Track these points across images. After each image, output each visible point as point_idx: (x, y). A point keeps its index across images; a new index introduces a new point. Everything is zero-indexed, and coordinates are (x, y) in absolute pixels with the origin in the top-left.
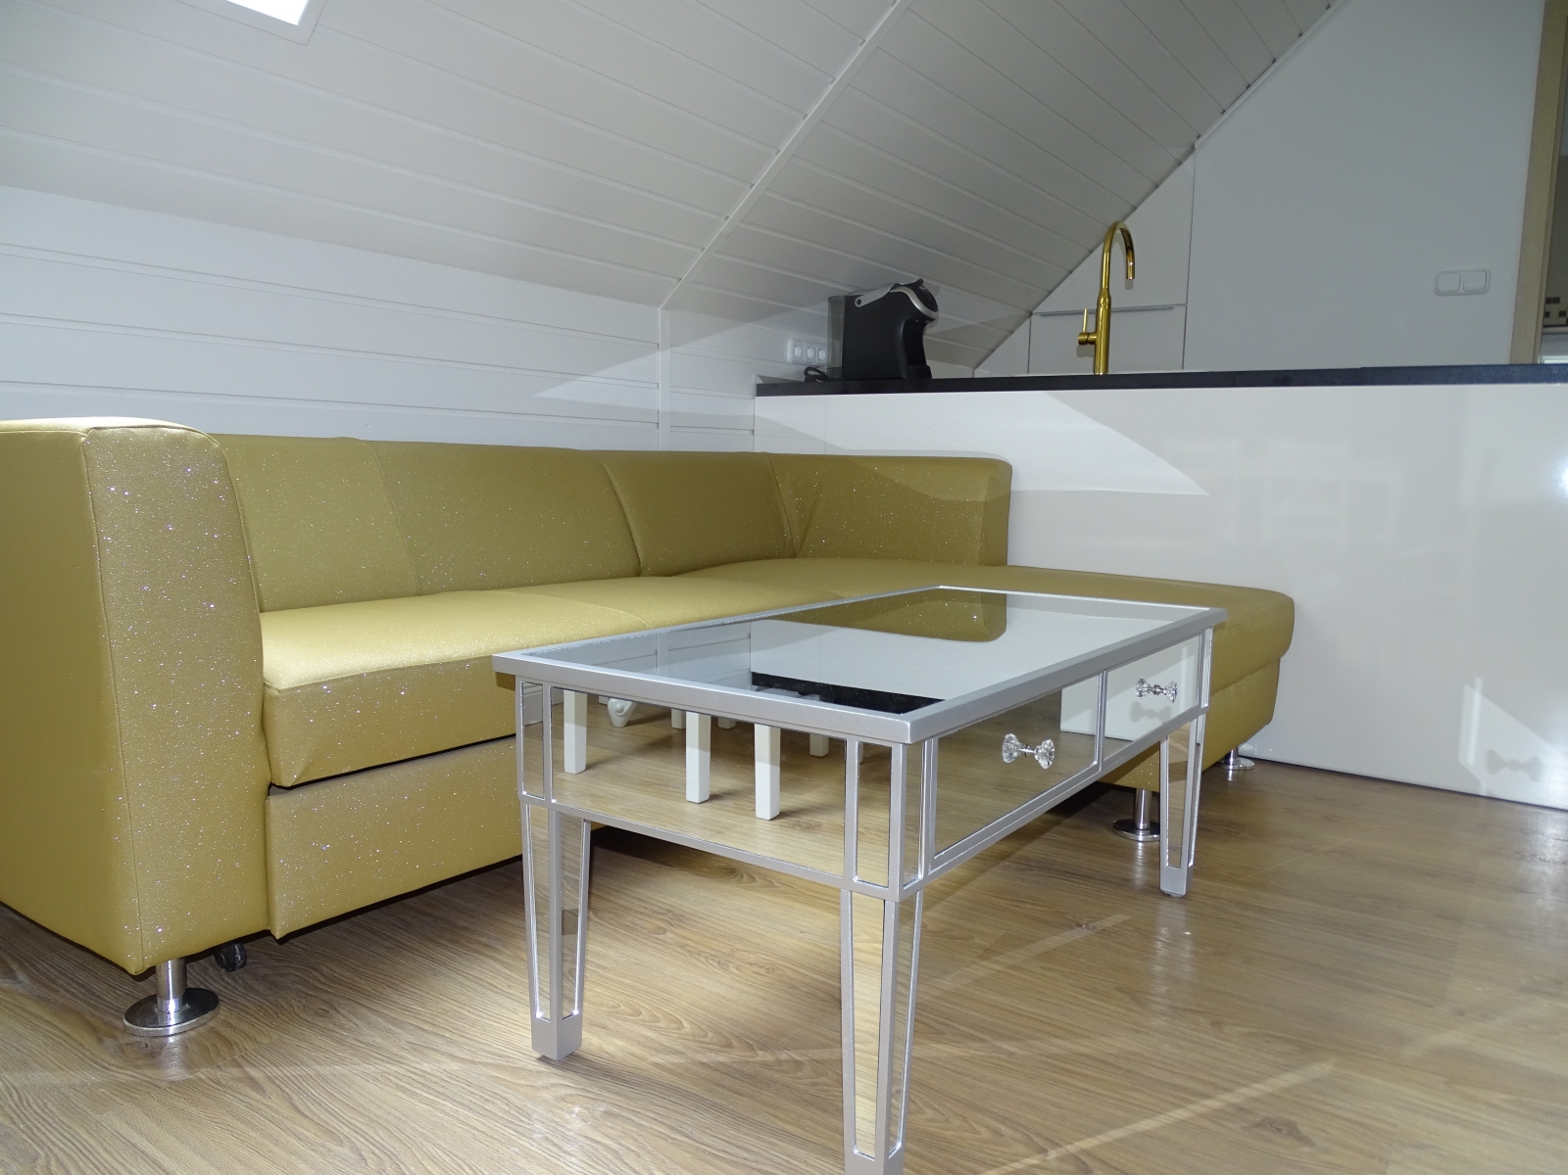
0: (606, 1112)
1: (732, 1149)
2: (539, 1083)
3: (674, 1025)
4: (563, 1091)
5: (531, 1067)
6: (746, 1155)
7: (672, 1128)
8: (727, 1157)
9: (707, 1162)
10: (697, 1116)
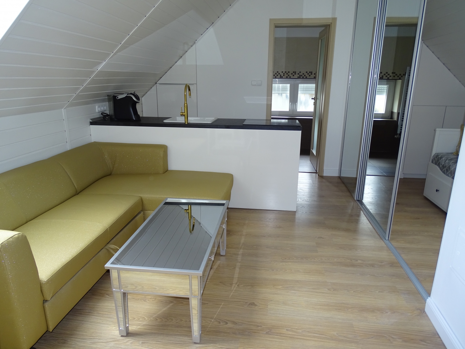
0: (142, 343)
1: (169, 341)
2: (125, 342)
3: (143, 319)
4: (131, 341)
5: (121, 339)
6: (172, 342)
7: (156, 341)
8: (169, 343)
9: (166, 346)
10: (159, 337)
